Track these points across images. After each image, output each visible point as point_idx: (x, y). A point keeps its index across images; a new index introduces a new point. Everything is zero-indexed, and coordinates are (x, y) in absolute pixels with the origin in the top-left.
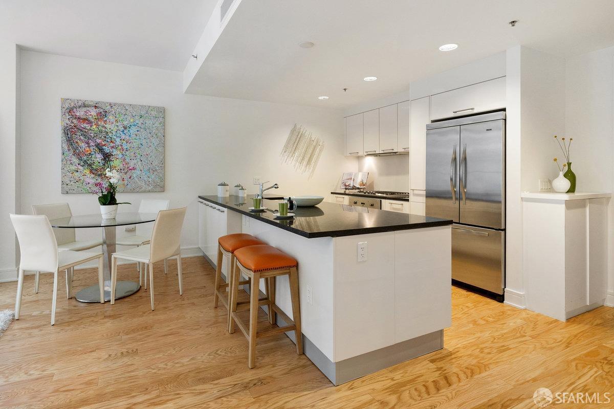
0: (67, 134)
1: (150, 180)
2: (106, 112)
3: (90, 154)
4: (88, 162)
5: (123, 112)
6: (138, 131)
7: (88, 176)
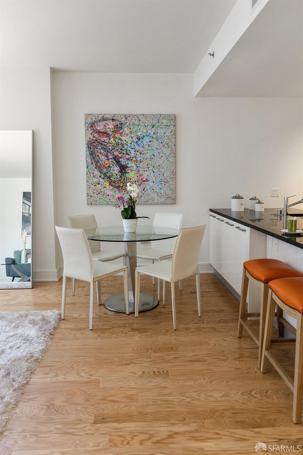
0: (90, 148)
1: (162, 192)
2: (122, 124)
3: (109, 166)
4: (107, 174)
5: (137, 122)
6: (150, 141)
7: (108, 188)
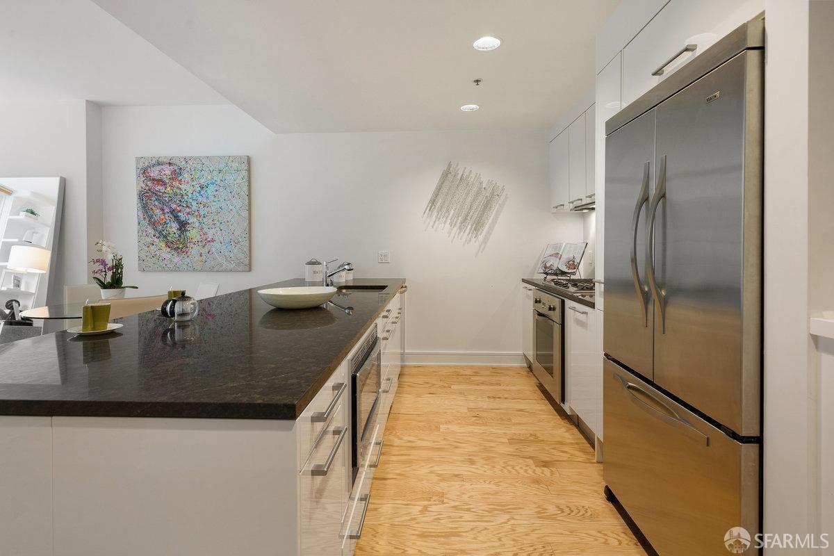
0: (142, 200)
1: (232, 255)
2: (181, 169)
3: (165, 222)
4: (163, 232)
5: (199, 167)
6: (217, 191)
7: (164, 250)
